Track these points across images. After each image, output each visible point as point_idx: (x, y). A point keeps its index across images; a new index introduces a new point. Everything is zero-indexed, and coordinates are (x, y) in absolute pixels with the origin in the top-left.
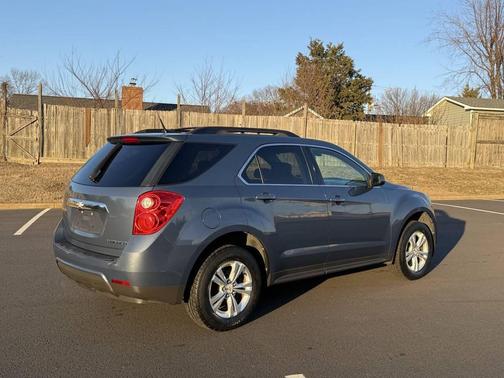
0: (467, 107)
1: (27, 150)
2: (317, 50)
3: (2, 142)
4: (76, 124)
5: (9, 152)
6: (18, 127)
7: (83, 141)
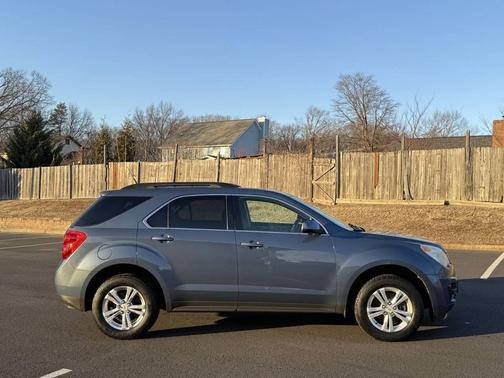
1: (327, 192)
3: (309, 186)
4: (367, 169)
5: (315, 193)
6: (321, 173)
7: (371, 184)
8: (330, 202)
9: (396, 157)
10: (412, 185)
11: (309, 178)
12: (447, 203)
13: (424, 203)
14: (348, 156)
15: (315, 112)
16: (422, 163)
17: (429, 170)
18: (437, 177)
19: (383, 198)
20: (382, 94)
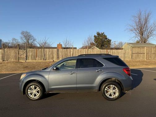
0: (131, 45)
1: (23, 59)
2: (98, 34)
3: (18, 57)
4: (34, 53)
5: (20, 59)
6: (21, 54)
7: (35, 56)
8: (24, 61)
9: (41, 50)
10: (45, 57)
11: (18, 55)
12: (53, 61)
13: (49, 61)
14: (29, 49)
15: (14, 39)
16: (48, 52)
17: (49, 53)
18: (51, 55)
19: (38, 60)
20: (32, 36)
